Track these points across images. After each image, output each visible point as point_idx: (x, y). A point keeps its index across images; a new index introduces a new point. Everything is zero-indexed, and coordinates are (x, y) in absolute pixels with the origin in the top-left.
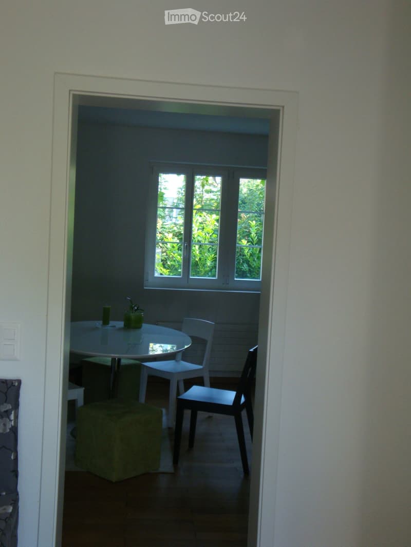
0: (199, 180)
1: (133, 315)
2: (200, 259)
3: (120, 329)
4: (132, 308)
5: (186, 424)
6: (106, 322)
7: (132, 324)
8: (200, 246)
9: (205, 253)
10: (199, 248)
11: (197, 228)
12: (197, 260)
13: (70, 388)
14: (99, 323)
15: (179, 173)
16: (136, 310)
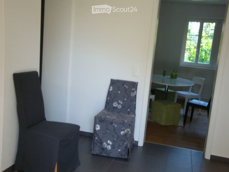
0: (205, 24)
1: (174, 74)
2: (205, 58)
3: (169, 78)
4: (174, 71)
5: (189, 114)
6: (164, 75)
7: (173, 77)
8: (206, 53)
9: (207, 55)
10: (205, 53)
11: (205, 45)
12: (203, 58)
13: (151, 95)
14: (162, 76)
15: (197, 22)
16: (176, 72)
